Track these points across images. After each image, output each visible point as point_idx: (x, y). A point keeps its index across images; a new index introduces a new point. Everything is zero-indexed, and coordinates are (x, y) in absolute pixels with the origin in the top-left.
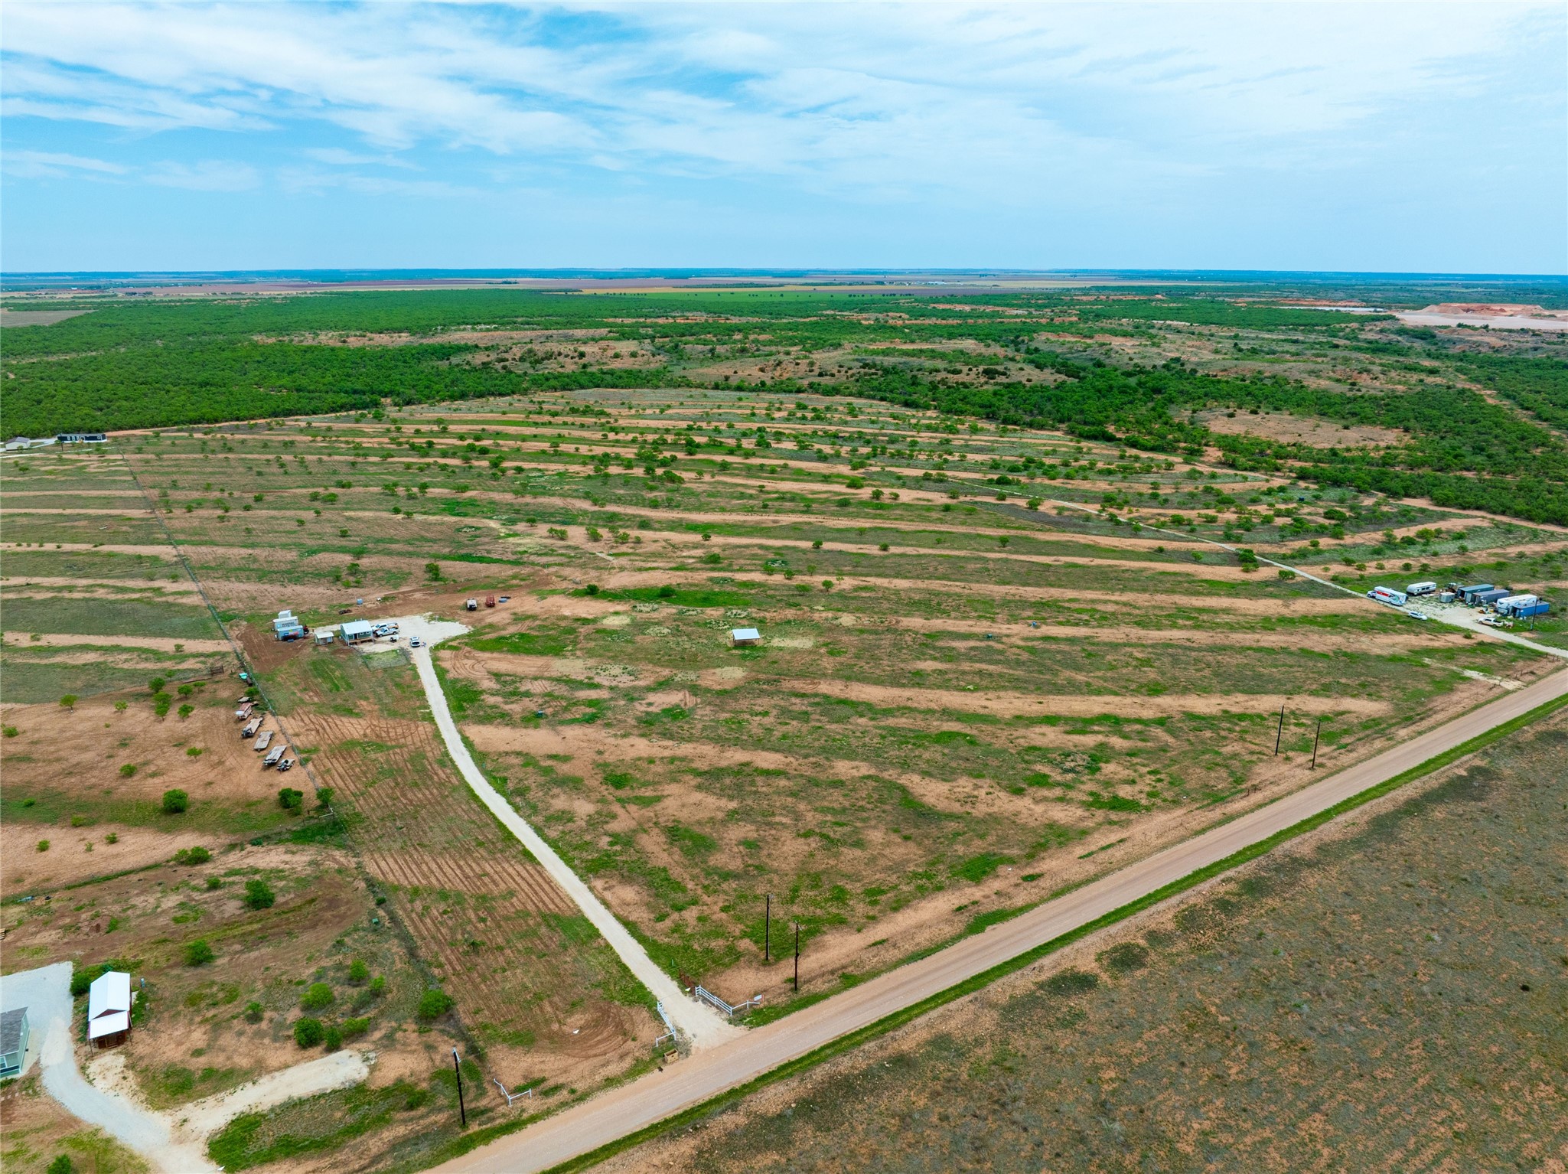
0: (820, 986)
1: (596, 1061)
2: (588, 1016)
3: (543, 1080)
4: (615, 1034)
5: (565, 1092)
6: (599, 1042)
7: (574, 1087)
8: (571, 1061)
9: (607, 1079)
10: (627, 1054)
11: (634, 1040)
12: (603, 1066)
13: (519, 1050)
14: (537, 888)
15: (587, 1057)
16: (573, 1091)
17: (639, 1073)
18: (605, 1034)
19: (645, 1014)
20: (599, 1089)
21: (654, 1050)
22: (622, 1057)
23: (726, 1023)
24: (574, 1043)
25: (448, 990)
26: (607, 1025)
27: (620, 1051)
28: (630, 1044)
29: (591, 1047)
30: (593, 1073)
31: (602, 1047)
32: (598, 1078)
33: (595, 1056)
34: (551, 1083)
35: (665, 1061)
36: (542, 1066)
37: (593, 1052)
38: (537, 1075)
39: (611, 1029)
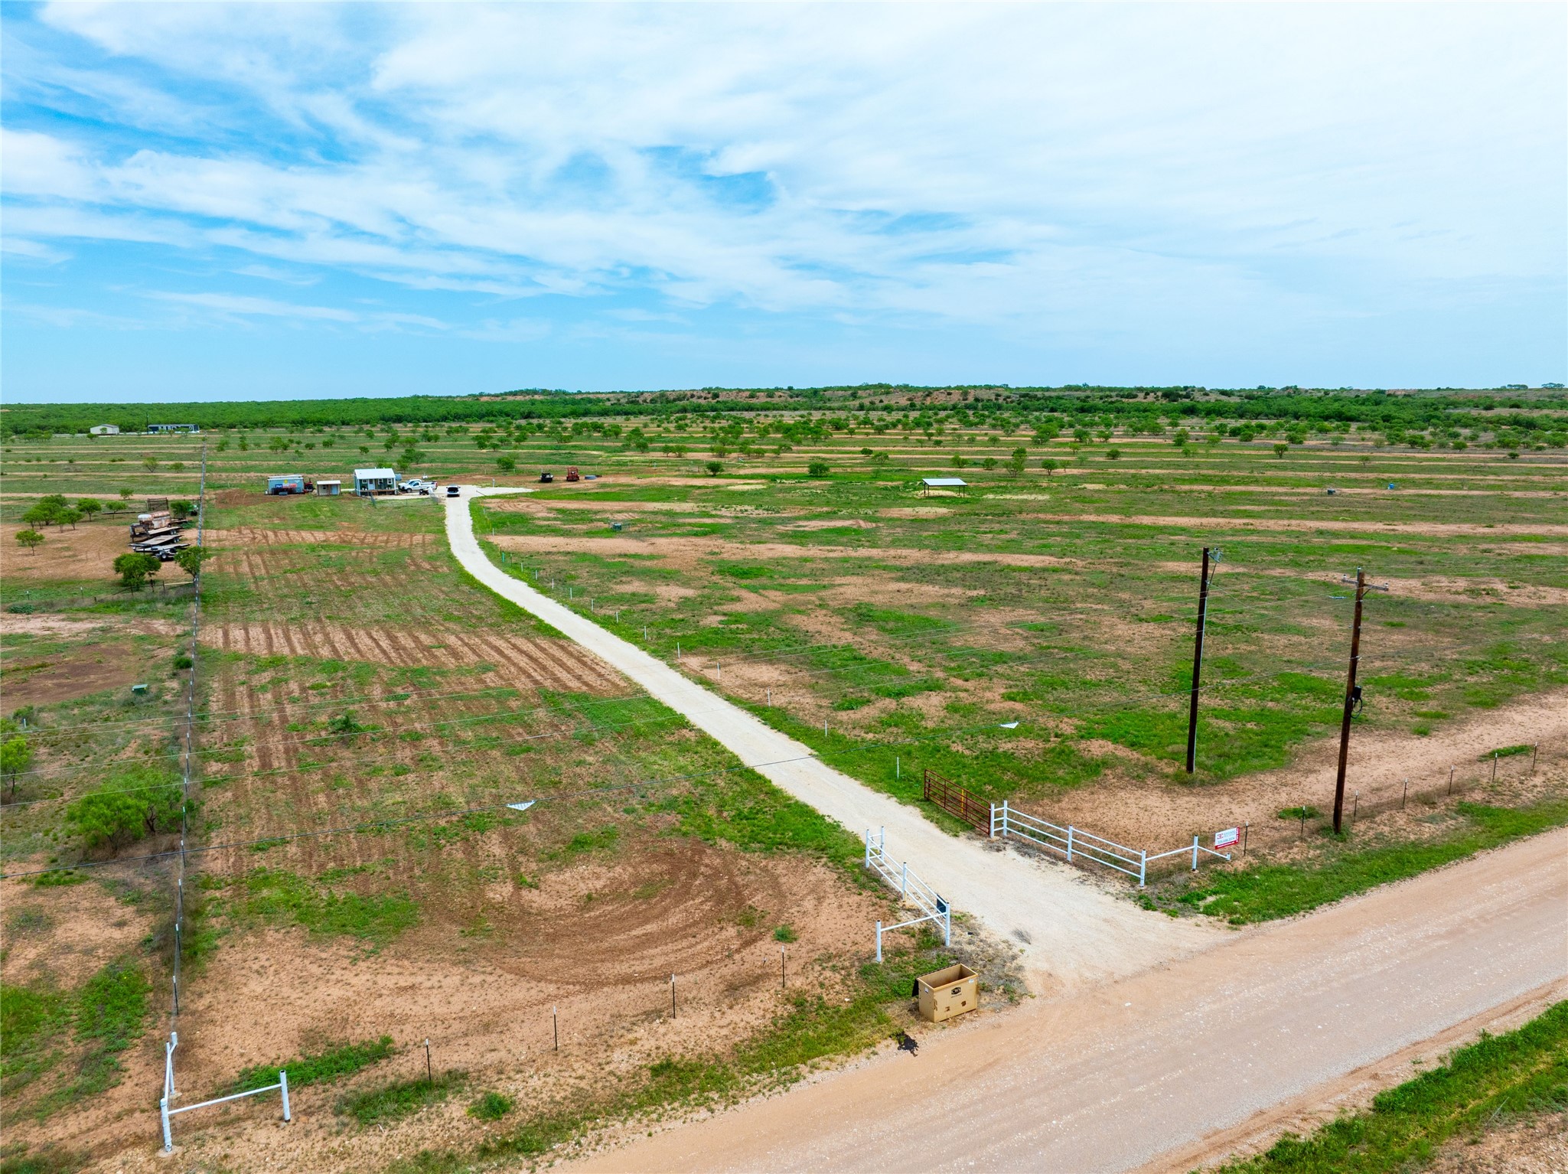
0: (1404, 827)
1: (625, 998)
2: (622, 872)
3: (382, 1051)
4: (714, 920)
5: (456, 1109)
6: (650, 940)
7: (504, 1089)
8: (521, 992)
9: (664, 1069)
10: (755, 981)
11: (784, 937)
12: (652, 1015)
13: (341, 949)
14: (549, 664)
15: (592, 985)
16: (495, 1108)
17: (813, 1051)
18: (675, 919)
19: (821, 873)
20: (620, 1105)
21: (867, 970)
22: (735, 990)
23: (1134, 910)
24: (553, 938)
25: (217, 800)
26: (685, 893)
27: (728, 970)
28: (768, 950)
29: (615, 953)
30: (602, 1039)
31: (657, 957)
32: (622, 1061)
33: (626, 980)
34: (407, 1067)
35: (921, 1014)
36: (402, 1005)
37: (622, 968)
38: (363, 1032)
39: (698, 905)
